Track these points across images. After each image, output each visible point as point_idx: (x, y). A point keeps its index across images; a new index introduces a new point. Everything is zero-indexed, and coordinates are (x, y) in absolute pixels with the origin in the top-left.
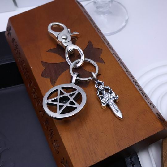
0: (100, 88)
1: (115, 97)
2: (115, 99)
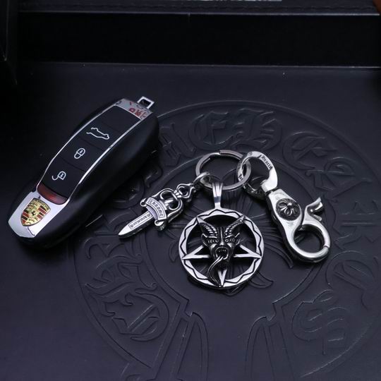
1: (159, 219)
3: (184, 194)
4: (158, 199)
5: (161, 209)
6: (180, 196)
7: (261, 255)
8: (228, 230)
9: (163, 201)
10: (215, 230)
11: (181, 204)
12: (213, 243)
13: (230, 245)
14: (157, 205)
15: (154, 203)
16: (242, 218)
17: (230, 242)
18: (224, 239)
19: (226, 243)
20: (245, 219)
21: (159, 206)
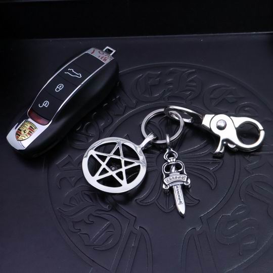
0: (169, 161)
2: (185, 184)
3: (173, 156)
4: (167, 176)
5: (178, 177)
6: (174, 160)
9: (171, 172)
11: (180, 162)
14: (173, 178)
21: (174, 177)
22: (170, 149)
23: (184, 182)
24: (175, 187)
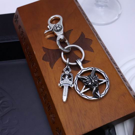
0: (65, 72)
5: (68, 81)
7: (108, 79)
8: (93, 75)
10: (87, 77)
12: (89, 82)
13: (96, 80)
15: (63, 82)
16: (94, 69)
17: (96, 79)
18: (93, 79)
19: (94, 80)
20: (95, 69)
21: (66, 81)
22: (68, 66)
23: (70, 85)
24: (65, 86)
